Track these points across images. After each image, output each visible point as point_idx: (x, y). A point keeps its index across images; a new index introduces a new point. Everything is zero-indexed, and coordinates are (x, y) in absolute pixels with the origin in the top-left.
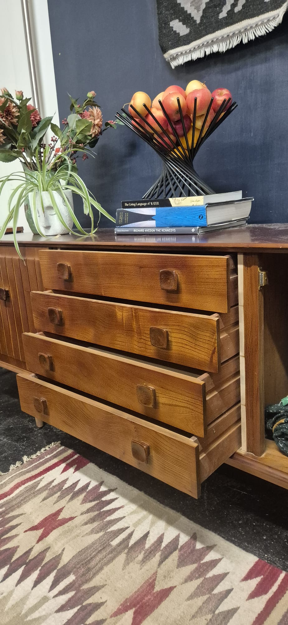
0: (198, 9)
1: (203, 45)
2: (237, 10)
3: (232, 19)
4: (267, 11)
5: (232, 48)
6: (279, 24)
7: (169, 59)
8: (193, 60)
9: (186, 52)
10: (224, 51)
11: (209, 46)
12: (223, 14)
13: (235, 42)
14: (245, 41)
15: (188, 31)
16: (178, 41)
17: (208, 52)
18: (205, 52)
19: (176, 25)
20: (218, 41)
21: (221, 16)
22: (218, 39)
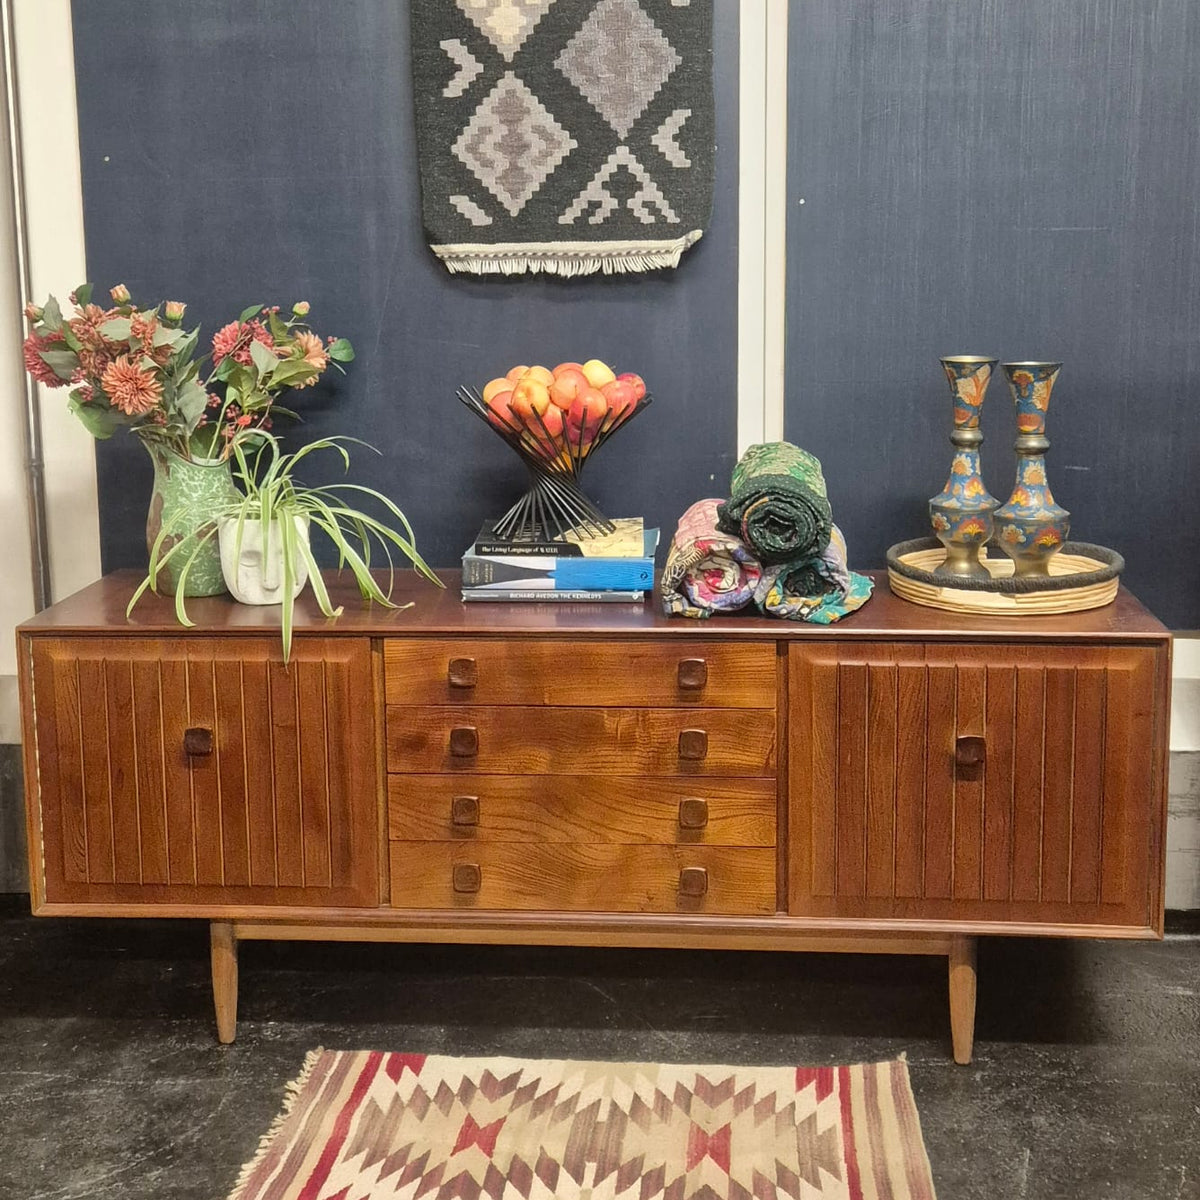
0: (514, 195)
1: (524, 254)
2: (593, 221)
3: (581, 230)
4: (646, 237)
5: (583, 275)
6: (673, 265)
7: (445, 256)
8: (505, 275)
9: (486, 256)
10: (569, 276)
11: (537, 259)
12: (567, 218)
13: (589, 268)
14: (608, 271)
15: (489, 221)
16: (469, 233)
17: (535, 269)
18: (528, 267)
19: (463, 204)
20: (554, 256)
21: (562, 220)
22: (554, 254)
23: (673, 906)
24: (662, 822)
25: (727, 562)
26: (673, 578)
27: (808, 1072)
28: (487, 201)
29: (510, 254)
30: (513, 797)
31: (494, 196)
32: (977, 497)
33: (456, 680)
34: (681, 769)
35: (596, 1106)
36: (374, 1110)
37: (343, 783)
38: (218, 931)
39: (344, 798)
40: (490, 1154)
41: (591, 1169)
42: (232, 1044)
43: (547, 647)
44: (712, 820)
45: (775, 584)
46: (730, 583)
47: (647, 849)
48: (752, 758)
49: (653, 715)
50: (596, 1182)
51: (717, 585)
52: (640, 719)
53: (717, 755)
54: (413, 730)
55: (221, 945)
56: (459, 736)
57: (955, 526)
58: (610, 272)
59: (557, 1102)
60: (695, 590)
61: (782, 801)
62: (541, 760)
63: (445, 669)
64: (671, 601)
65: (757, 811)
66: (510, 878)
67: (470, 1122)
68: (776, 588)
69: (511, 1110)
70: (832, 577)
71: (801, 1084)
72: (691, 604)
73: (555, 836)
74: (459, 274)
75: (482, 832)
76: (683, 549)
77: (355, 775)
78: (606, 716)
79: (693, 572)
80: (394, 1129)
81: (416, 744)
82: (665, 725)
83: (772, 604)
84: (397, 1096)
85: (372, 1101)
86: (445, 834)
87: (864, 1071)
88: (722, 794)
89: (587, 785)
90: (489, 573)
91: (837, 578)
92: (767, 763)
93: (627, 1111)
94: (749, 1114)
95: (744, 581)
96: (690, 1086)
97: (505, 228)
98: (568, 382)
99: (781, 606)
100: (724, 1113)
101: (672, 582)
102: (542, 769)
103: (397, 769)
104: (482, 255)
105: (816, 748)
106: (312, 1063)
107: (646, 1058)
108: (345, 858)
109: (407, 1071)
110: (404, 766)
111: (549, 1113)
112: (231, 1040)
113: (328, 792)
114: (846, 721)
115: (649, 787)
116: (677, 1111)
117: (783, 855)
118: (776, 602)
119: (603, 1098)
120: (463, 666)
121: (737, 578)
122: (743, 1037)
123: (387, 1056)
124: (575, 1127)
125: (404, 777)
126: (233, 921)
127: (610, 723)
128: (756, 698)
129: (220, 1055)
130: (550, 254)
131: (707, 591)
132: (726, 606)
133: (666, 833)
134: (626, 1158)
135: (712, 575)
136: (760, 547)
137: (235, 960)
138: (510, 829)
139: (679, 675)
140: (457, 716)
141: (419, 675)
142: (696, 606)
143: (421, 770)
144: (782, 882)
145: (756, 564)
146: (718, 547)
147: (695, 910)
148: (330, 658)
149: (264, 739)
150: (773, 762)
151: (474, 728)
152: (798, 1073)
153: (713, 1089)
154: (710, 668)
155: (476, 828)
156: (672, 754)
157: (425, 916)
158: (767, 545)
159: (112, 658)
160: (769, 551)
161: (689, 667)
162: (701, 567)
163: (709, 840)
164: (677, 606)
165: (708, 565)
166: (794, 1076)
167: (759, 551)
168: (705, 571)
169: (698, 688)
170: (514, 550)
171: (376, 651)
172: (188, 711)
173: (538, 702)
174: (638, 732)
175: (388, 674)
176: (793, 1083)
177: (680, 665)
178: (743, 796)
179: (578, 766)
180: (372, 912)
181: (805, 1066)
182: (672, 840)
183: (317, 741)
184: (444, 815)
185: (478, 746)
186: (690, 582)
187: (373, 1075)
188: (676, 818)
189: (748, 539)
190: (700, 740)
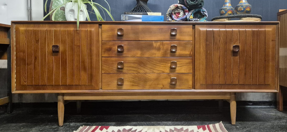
23: (168, 87)
24: (166, 68)
25: (181, 10)
26: (169, 13)
27: (200, 126)
30: (132, 62)
32: (230, 6)
33: (119, 33)
34: (171, 55)
37: (91, 59)
38: (60, 98)
39: (91, 63)
42: (62, 126)
43: (141, 27)
44: (178, 67)
45: (192, 14)
46: (181, 15)
47: (163, 74)
48: (187, 52)
49: (165, 42)
51: (178, 16)
52: (162, 43)
53: (179, 52)
54: (108, 47)
55: (60, 101)
56: (120, 47)
57: (226, 12)
60: (174, 16)
61: (193, 63)
62: (138, 53)
63: (116, 32)
64: (168, 18)
65: (188, 65)
68: (192, 15)
70: (204, 13)
71: (199, 128)
73: (141, 71)
75: (124, 71)
76: (171, 7)
77: (94, 57)
78: (154, 43)
79: (173, 13)
81: (109, 50)
82: (167, 45)
83: (191, 19)
86: (115, 72)
87: (213, 126)
88: (180, 61)
89: (149, 59)
90: (127, 18)
91: (205, 13)
92: (190, 53)
95: (184, 14)
96: (173, 129)
99: (193, 19)
102: (139, 55)
103: (104, 56)
105: (201, 49)
106: (81, 128)
107: (162, 125)
108: (91, 77)
109: (104, 129)
110: (106, 55)
113: (87, 60)
114: (208, 43)
115: (163, 60)
117: (194, 76)
118: (192, 18)
120: (121, 30)
121: (183, 14)
123: (100, 127)
125: (106, 58)
126: (63, 95)
127: (155, 45)
128: (188, 38)
129: (59, 128)
131: (176, 17)
132: (180, 20)
133: (167, 70)
135: (177, 14)
136: (189, 4)
137: (63, 105)
138: (131, 70)
139: (171, 33)
140: (119, 43)
141: (110, 33)
142: (174, 20)
143: (110, 56)
144: (193, 82)
145: (188, 9)
146: (179, 5)
147: (174, 88)
148: (89, 29)
149: (72, 49)
150: (191, 53)
151: (123, 45)
152: (198, 127)
153: (179, 130)
154: (178, 31)
155: (123, 70)
156: (169, 51)
157: (110, 91)
158: (191, 3)
159: (35, 29)
160: (191, 5)
161: (173, 30)
162: (175, 12)
163: (177, 72)
164: (170, 19)
165: (176, 11)
166: (197, 127)
167: (188, 6)
168: (176, 13)
169: (175, 35)
170: (133, 13)
171: (100, 28)
172: (53, 42)
173: (138, 40)
174: (161, 46)
175: (102, 33)
176: (197, 128)
177: (171, 30)
178: (185, 61)
179: (147, 55)
180: (97, 91)
181: (199, 126)
182: (169, 72)
183: (85, 49)
184: (115, 67)
185: (124, 50)
186: (172, 15)
187: (96, 130)
188: (170, 67)
189: (186, 3)
190: (175, 47)
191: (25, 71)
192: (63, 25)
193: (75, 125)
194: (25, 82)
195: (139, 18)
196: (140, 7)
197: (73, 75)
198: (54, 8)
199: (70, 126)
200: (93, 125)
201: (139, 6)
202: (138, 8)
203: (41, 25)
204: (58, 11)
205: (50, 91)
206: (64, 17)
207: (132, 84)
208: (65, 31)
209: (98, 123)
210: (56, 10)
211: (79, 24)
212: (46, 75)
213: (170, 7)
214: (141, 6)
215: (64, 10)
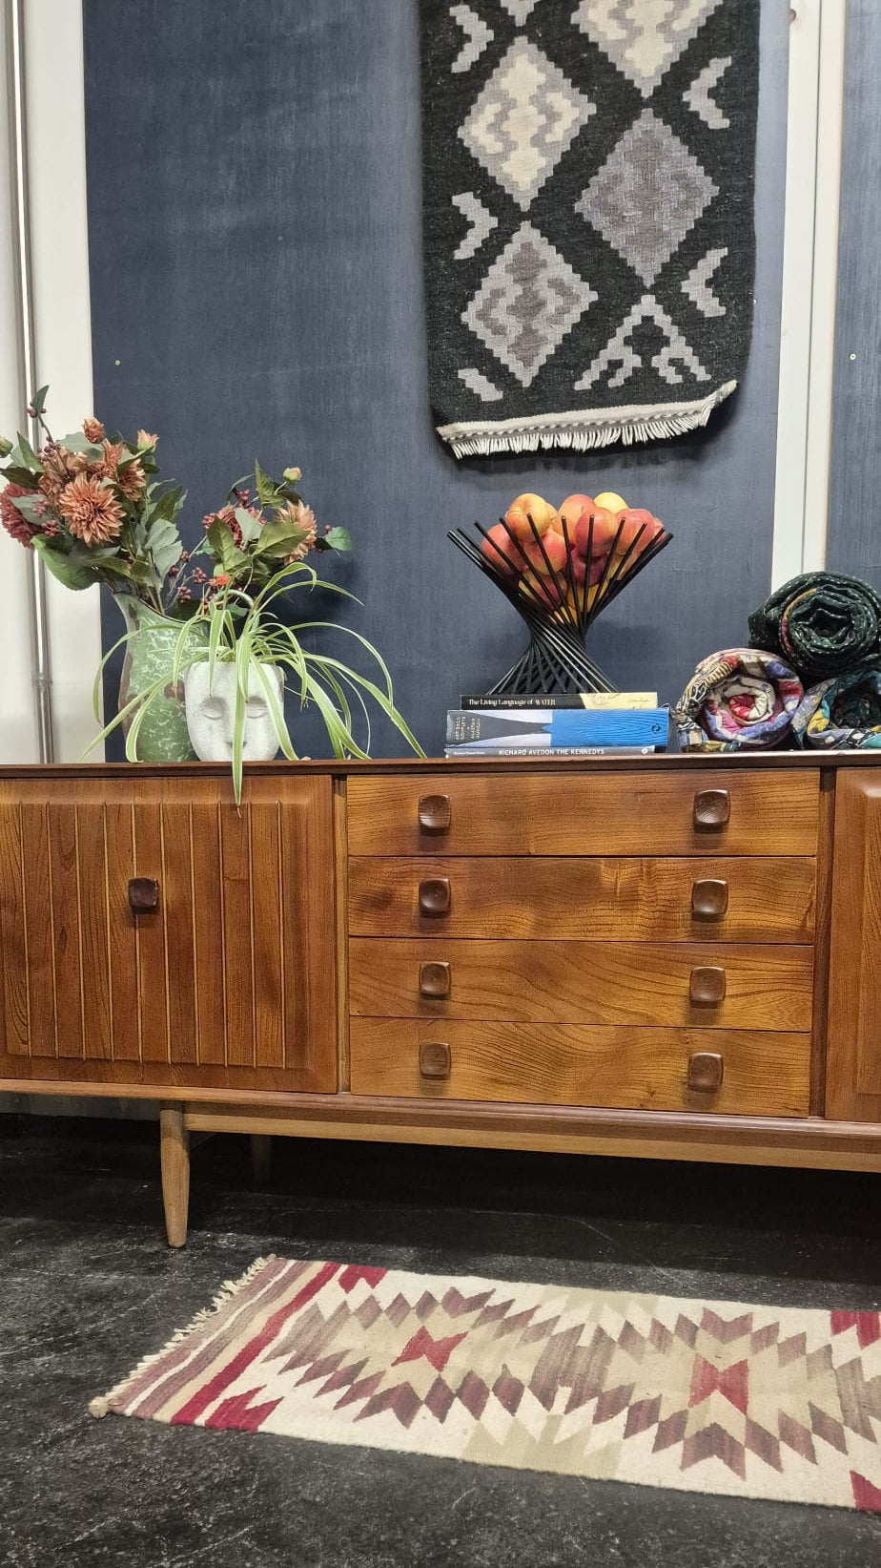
0: (527, 363)
1: (536, 429)
2: (612, 383)
3: (600, 396)
4: (672, 399)
5: (600, 448)
6: (699, 427)
7: (453, 438)
8: (514, 452)
9: (495, 434)
10: (584, 450)
11: (550, 433)
12: (584, 384)
13: (607, 439)
14: (628, 440)
15: (499, 395)
16: (477, 409)
17: (547, 444)
18: (540, 442)
19: (473, 379)
20: (569, 429)
21: (578, 386)
22: (568, 426)
23: (680, 1104)
24: (670, 1000)
25: (760, 684)
26: (691, 701)
27: (846, 1316)
28: (497, 373)
29: (521, 430)
30: (489, 967)
31: (506, 367)
33: (427, 821)
34: (694, 933)
35: (577, 1330)
36: (316, 1315)
37: (299, 946)
38: (169, 1119)
39: (300, 964)
40: (440, 1368)
41: (563, 1394)
42: (183, 1248)
43: (536, 782)
44: (731, 996)
45: (820, 706)
46: (762, 711)
47: (649, 1032)
48: (783, 920)
49: (661, 864)
50: (568, 1410)
51: (746, 714)
53: (737, 916)
54: (378, 886)
55: (170, 1136)
56: (431, 888)
58: (630, 441)
59: (531, 1323)
60: (718, 720)
61: (821, 976)
62: (523, 921)
63: (415, 811)
64: (688, 731)
65: (789, 987)
66: (484, 1063)
67: (423, 1334)
68: (820, 711)
69: (474, 1326)
71: (838, 1327)
72: (712, 737)
73: (538, 1013)
74: (466, 457)
75: (454, 1006)
76: (704, 671)
77: (313, 938)
78: (602, 866)
79: (716, 698)
80: (333, 1334)
81: (381, 902)
82: (675, 878)
83: (815, 732)
84: (345, 1304)
85: (316, 1306)
86: (412, 1010)
88: (750, 965)
89: (579, 953)
90: (476, 729)
92: (804, 925)
93: (616, 1337)
94: (770, 1354)
95: (780, 706)
96: (696, 1319)
97: (520, 401)
98: (574, 509)
99: (825, 734)
100: (738, 1350)
101: (690, 707)
102: (524, 932)
103: (359, 931)
104: (491, 433)
105: (869, 903)
106: (258, 1268)
107: (643, 1290)
108: (300, 1033)
109: (362, 1283)
110: (366, 927)
111: (517, 1335)
112: (179, 1244)
113: (282, 953)
115: (653, 958)
116: (679, 1344)
117: (820, 1043)
118: (821, 728)
119: (587, 1323)
120: (435, 803)
121: (771, 704)
122: (762, 1279)
123: (344, 1268)
124: (549, 1350)
125: (366, 940)
126: (183, 1106)
127: (608, 877)
128: (791, 842)
129: (166, 1256)
130: (564, 425)
131: (733, 724)
132: (755, 738)
133: (674, 1013)
134: (610, 1383)
135: (740, 703)
136: (803, 652)
137: (185, 1154)
138: (486, 1005)
139: (694, 813)
140: (428, 869)
141: (386, 819)
142: (718, 740)
143: (387, 933)
144: (817, 1078)
145: (797, 679)
146: (749, 656)
147: (707, 1108)
148: (287, 800)
149: (214, 895)
150: (810, 924)
151: (446, 880)
152: (834, 1317)
153: (724, 1324)
154: (734, 804)
155: (446, 1002)
156: (683, 914)
157: (388, 1105)
158: (812, 646)
159: (55, 801)
160: (815, 654)
161: (708, 800)
162: (726, 694)
163: (726, 1022)
164: (696, 738)
165: (735, 690)
166: (829, 1319)
167: (802, 658)
168: (731, 698)
169: (718, 828)
170: (505, 702)
171: (340, 795)
172: (135, 862)
173: (523, 852)
174: (643, 887)
175: (351, 819)
176: (828, 1328)
177: (697, 799)
178: (770, 966)
179: (566, 931)
180: (329, 1098)
181: (841, 1311)
182: (680, 1022)
183: (271, 897)
184: (411, 985)
185: (450, 903)
186: (711, 710)
187: (324, 1284)
188: (686, 993)
189: (787, 645)
190: (719, 892)
191: (23, 994)
192: (172, 781)
193: (237, 1244)
194: (24, 1042)
195: (538, 728)
196: (544, 661)
197: (219, 1016)
198: (139, 691)
199: (214, 1248)
200: (312, 1257)
201: (542, 655)
202: (537, 668)
203: (81, 782)
204: (155, 705)
205: (126, 1090)
206: (183, 733)
207: (489, 1073)
208: (183, 810)
209: (336, 1247)
210: (146, 697)
211: (244, 775)
212: (108, 1016)
213: (699, 666)
214: (553, 658)
215: (182, 697)
